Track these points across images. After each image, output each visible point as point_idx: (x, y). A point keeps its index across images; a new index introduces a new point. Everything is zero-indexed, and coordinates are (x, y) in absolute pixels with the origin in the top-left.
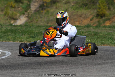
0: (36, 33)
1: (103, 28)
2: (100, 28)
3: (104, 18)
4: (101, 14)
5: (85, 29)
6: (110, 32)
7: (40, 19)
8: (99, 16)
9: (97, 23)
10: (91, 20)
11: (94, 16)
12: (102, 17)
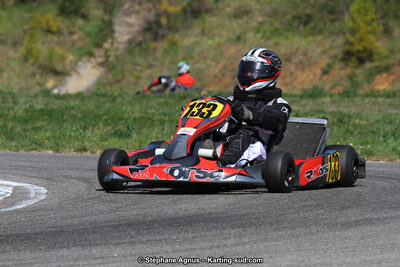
0: (135, 119)
1: (367, 100)
2: (357, 100)
3: (368, 65)
4: (358, 51)
5: (304, 102)
6: (390, 111)
7: (148, 72)
8: (353, 58)
9: (347, 83)
10: (325, 72)
11: (335, 57)
12: (361, 61)
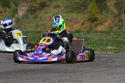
1: (94, 34)
2: (91, 33)
3: (95, 23)
4: (92, 18)
5: (75, 34)
6: (101, 37)
7: (28, 24)
8: (91, 21)
9: (89, 28)
10: (82, 25)
